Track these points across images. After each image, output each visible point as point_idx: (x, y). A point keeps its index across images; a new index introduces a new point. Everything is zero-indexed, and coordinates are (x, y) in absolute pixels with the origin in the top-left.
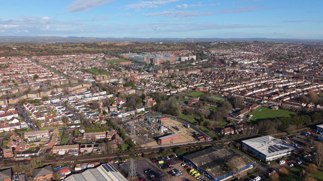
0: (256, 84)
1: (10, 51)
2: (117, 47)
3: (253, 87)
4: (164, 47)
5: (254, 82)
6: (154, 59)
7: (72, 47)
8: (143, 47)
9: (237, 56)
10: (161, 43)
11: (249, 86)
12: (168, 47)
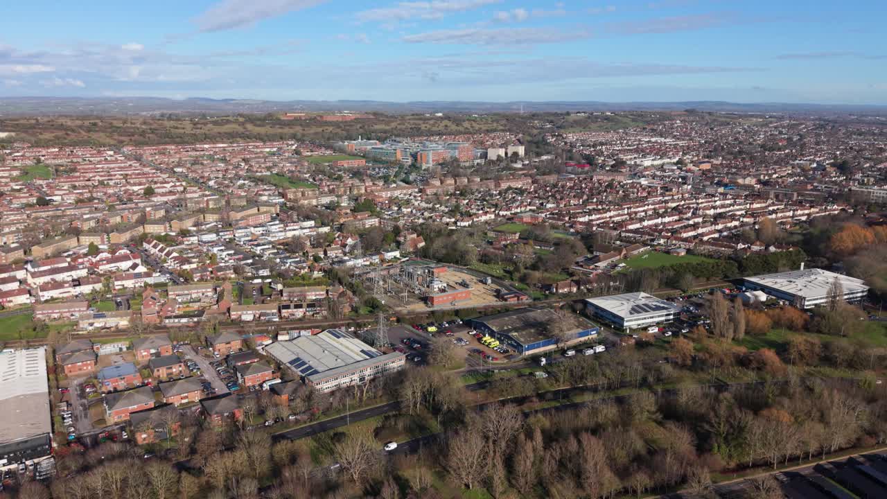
0: (655, 209)
3: (646, 214)
4: (446, 126)
5: (653, 205)
6: (421, 154)
8: (393, 125)
9: (631, 148)
10: (440, 114)
11: (637, 213)
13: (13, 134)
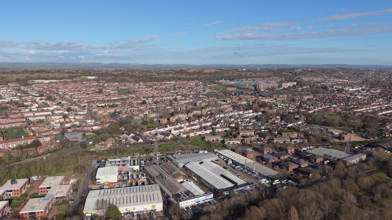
0: (380, 107)
1: (116, 77)
2: (206, 74)
3: (378, 109)
4: (251, 74)
5: (377, 106)
6: (258, 85)
7: (165, 73)
8: (230, 74)
9: (335, 84)
10: (245, 70)
11: (375, 109)
12: (255, 74)
13: (97, 77)
